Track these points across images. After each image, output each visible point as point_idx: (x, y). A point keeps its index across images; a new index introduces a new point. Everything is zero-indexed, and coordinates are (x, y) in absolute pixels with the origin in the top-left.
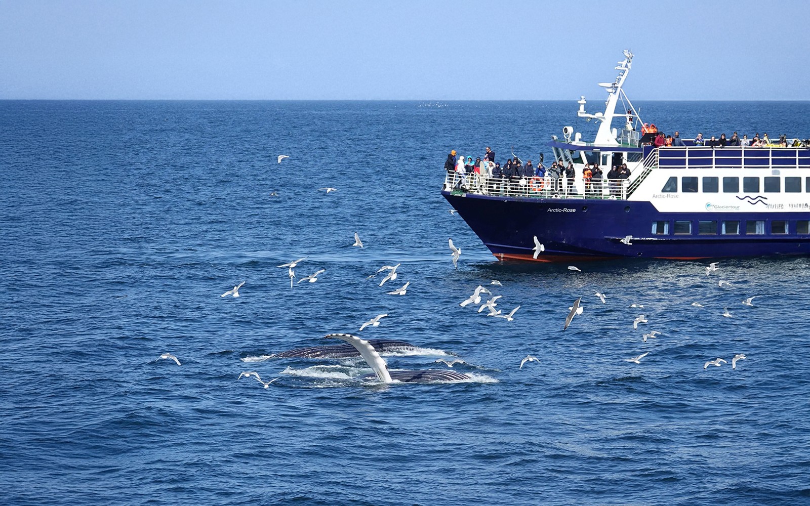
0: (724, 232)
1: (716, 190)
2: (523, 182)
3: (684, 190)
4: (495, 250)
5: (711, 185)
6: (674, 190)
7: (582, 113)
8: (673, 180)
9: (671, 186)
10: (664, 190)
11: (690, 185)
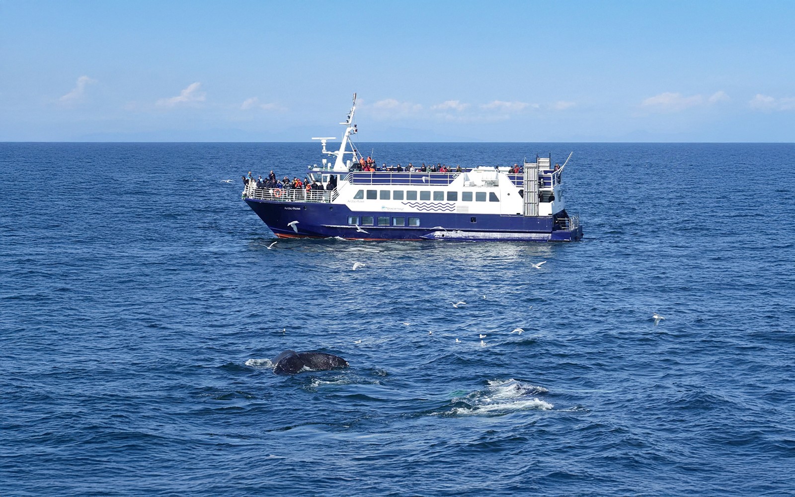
0: (395, 224)
1: (389, 198)
2: (271, 191)
3: (368, 198)
4: (275, 232)
5: (385, 195)
6: (362, 198)
7: (324, 151)
8: (361, 192)
9: (360, 195)
10: (355, 198)
11: (372, 195)
